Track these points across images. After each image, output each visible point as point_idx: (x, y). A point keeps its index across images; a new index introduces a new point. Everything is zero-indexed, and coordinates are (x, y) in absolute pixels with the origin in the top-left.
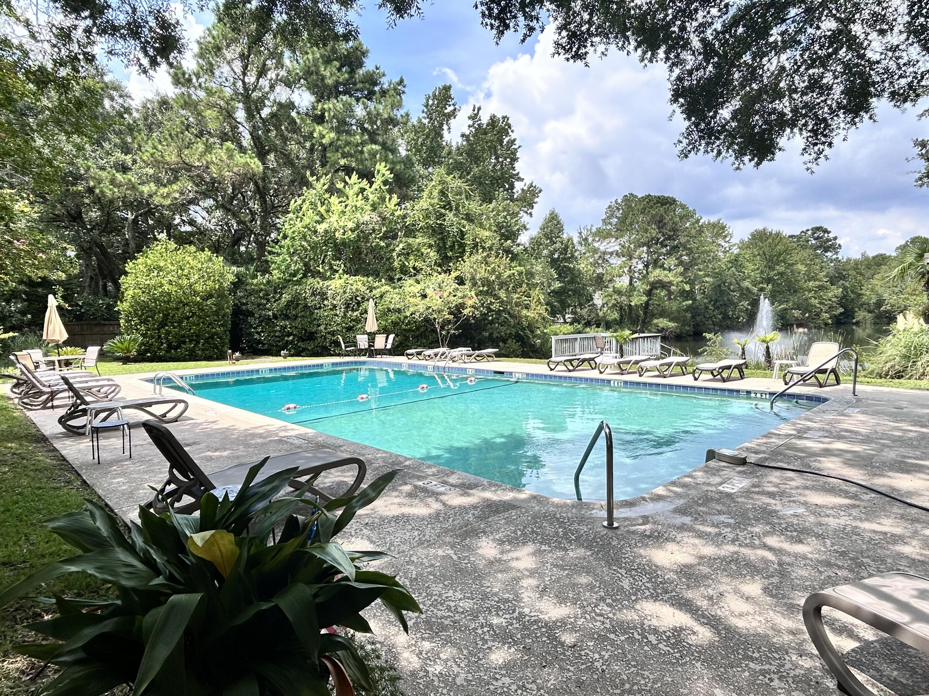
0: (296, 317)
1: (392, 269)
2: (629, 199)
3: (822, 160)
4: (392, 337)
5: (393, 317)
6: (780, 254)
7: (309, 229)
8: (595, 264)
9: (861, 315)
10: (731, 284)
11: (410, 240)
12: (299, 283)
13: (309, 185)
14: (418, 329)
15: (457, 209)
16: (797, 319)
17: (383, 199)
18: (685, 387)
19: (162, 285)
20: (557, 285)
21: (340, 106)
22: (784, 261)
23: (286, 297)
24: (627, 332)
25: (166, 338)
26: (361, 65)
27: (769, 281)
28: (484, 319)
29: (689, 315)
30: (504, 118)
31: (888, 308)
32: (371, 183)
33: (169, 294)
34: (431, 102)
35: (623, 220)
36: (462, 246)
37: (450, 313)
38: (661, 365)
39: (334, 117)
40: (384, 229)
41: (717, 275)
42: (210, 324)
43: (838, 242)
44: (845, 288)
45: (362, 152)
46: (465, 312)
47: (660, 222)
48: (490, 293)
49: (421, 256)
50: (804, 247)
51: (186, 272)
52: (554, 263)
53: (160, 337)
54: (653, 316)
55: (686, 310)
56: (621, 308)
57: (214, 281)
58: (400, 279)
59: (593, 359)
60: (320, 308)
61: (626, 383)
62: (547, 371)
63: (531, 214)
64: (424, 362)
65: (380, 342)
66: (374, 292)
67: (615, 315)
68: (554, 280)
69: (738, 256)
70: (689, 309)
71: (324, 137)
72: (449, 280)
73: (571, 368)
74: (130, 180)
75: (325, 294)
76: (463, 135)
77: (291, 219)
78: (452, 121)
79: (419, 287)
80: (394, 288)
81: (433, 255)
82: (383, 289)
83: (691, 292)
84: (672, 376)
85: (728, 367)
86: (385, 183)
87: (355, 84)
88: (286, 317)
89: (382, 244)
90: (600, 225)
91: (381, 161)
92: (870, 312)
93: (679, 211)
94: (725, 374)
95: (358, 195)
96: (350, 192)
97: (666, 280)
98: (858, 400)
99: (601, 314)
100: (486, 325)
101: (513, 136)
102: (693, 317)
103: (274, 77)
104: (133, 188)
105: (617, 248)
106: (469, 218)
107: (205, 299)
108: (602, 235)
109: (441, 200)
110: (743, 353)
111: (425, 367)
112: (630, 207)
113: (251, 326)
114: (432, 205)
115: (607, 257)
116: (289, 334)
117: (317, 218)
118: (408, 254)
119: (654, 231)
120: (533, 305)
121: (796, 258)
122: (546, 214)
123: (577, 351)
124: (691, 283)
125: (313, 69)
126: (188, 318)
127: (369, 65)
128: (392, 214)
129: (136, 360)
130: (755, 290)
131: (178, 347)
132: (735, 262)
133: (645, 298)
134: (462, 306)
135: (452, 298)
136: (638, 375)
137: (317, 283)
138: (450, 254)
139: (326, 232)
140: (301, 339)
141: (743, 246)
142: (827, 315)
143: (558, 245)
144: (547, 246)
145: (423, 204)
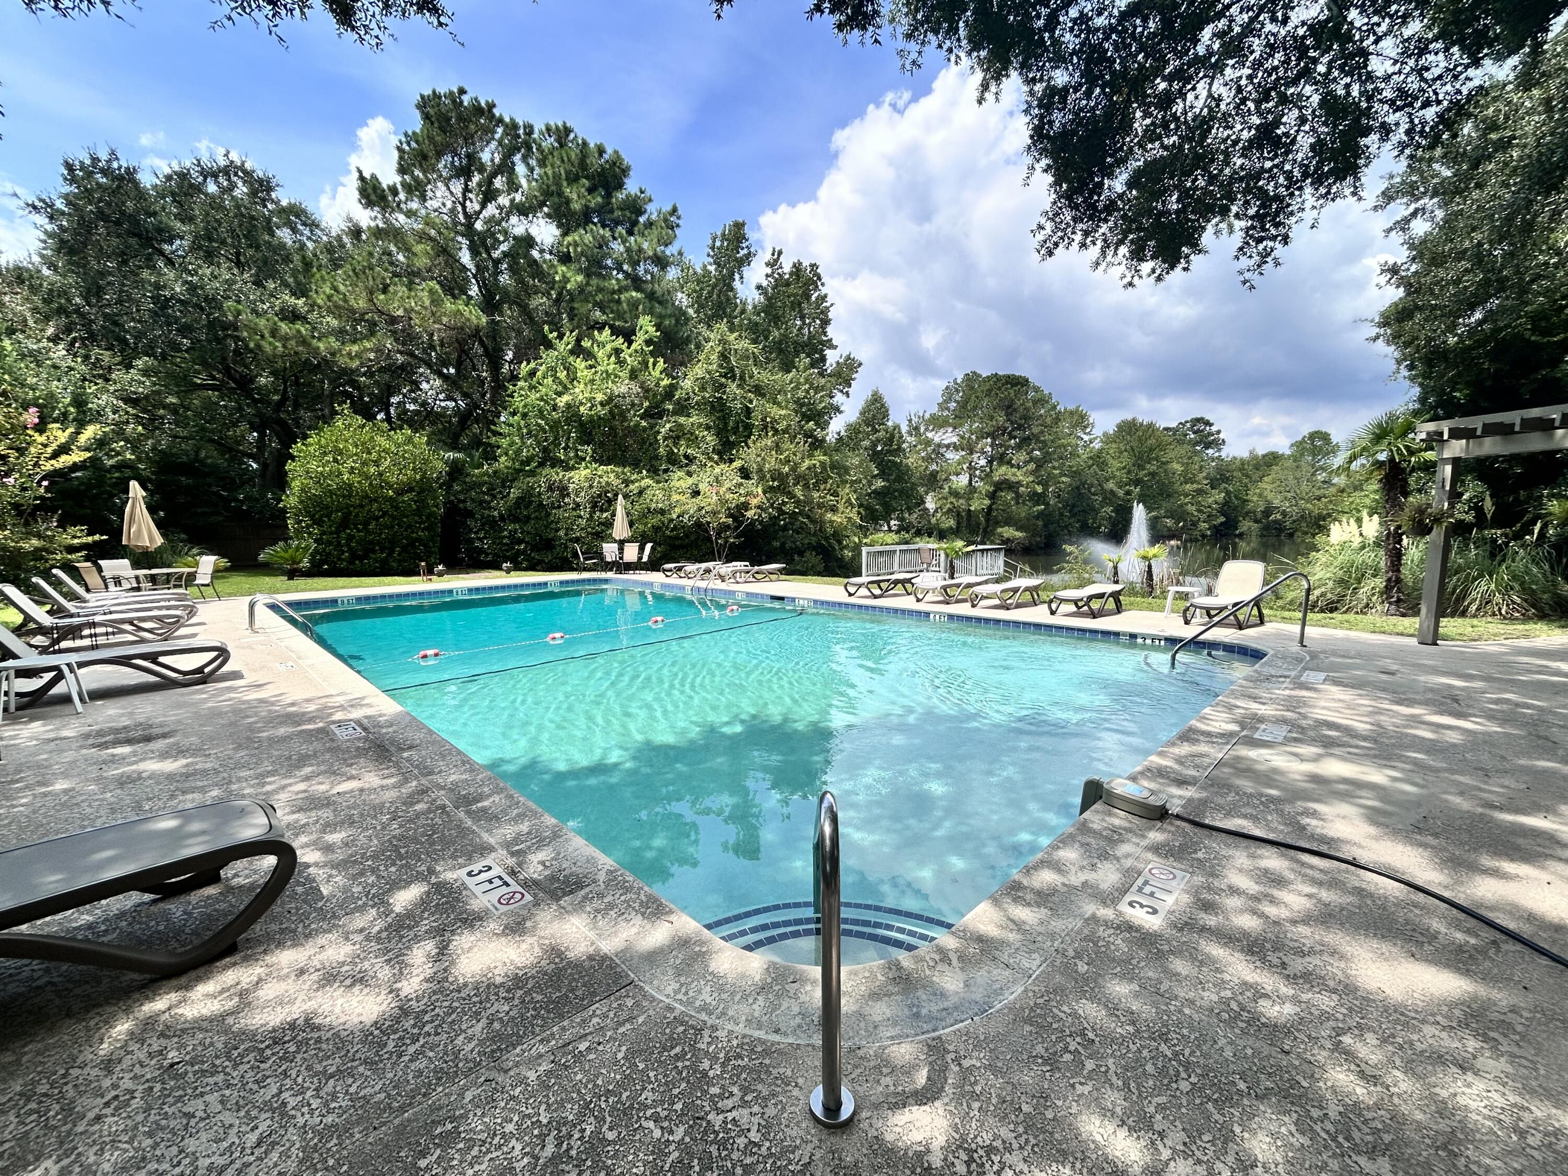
0: (528, 518)
1: (657, 457)
2: (971, 379)
3: (1269, 267)
4: (649, 546)
5: (654, 521)
6: (1151, 450)
7: (546, 402)
8: (928, 459)
9: (1246, 525)
10: (1092, 485)
11: (682, 420)
12: (532, 473)
13: (549, 345)
14: (687, 536)
15: (742, 378)
16: (1169, 529)
17: (645, 364)
18: (1038, 626)
19: (340, 474)
20: (880, 483)
21: (588, 238)
22: (1157, 459)
23: (514, 493)
24: (960, 544)
25: (348, 545)
26: (620, 186)
27: (1137, 482)
28: (774, 524)
29: (1040, 523)
30: (812, 265)
31: (1279, 517)
32: (630, 343)
33: (350, 486)
34: (718, 244)
35: (963, 405)
36: (749, 428)
37: (730, 516)
38: (1003, 591)
39: (582, 254)
40: (646, 404)
41: (1075, 474)
42: (409, 526)
43: (1222, 436)
44: (1228, 493)
45: (619, 302)
46: (750, 514)
47: (1009, 407)
48: (783, 489)
49: (694, 440)
50: (1180, 442)
51: (374, 456)
52: (875, 456)
53: (339, 543)
54: (997, 524)
55: (1037, 517)
56: (959, 514)
57: (414, 469)
58: (666, 471)
59: (909, 581)
60: (559, 507)
61: (951, 617)
62: (845, 599)
63: (847, 395)
64: (684, 582)
65: (631, 553)
66: (631, 487)
67: (952, 523)
68: (875, 476)
69: (1101, 451)
70: (1040, 515)
71: (568, 281)
72: (728, 473)
73: (877, 592)
74: (299, 331)
75: (567, 488)
76: (759, 287)
77: (522, 389)
78: (746, 270)
79: (690, 481)
80: (658, 482)
81: (711, 439)
82: (643, 483)
83: (1043, 495)
84: (1019, 606)
85: (1101, 596)
86: (648, 342)
87: (612, 211)
88: (516, 519)
89: (644, 423)
90: (935, 410)
91: (644, 313)
92: (1256, 521)
93: (1031, 394)
94: (1096, 605)
95: (609, 357)
96: (601, 354)
97: (1013, 479)
98: (1314, 656)
99: (933, 521)
100: (776, 532)
101: (824, 290)
102: (1045, 526)
103: (507, 204)
104: (304, 342)
105: (955, 439)
106: (758, 390)
107: (400, 492)
108: (937, 422)
109: (721, 366)
110: (1116, 573)
111: (683, 588)
112: (972, 388)
113: (471, 531)
114: (709, 372)
115: (943, 450)
116: (520, 542)
117: (560, 389)
118: (678, 438)
119: (1001, 419)
120: (841, 507)
121: (1171, 455)
122: (867, 394)
123: (896, 568)
124: (1045, 485)
125: (553, 188)
126: (377, 518)
127: (631, 186)
128: (658, 385)
129: (309, 574)
130: (1121, 493)
131: (366, 556)
132: (1098, 459)
133: (987, 502)
134: (746, 506)
135: (729, 496)
136: (969, 605)
137: (557, 475)
138: (733, 438)
139: (568, 406)
140: (535, 548)
141: (1108, 439)
142: (1206, 525)
143: (881, 434)
144: (868, 434)
145: (699, 370)
